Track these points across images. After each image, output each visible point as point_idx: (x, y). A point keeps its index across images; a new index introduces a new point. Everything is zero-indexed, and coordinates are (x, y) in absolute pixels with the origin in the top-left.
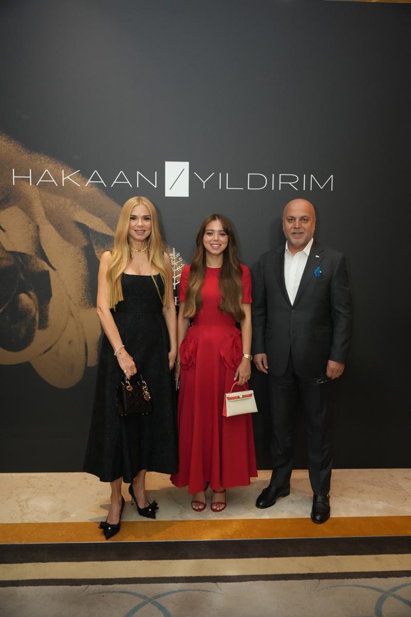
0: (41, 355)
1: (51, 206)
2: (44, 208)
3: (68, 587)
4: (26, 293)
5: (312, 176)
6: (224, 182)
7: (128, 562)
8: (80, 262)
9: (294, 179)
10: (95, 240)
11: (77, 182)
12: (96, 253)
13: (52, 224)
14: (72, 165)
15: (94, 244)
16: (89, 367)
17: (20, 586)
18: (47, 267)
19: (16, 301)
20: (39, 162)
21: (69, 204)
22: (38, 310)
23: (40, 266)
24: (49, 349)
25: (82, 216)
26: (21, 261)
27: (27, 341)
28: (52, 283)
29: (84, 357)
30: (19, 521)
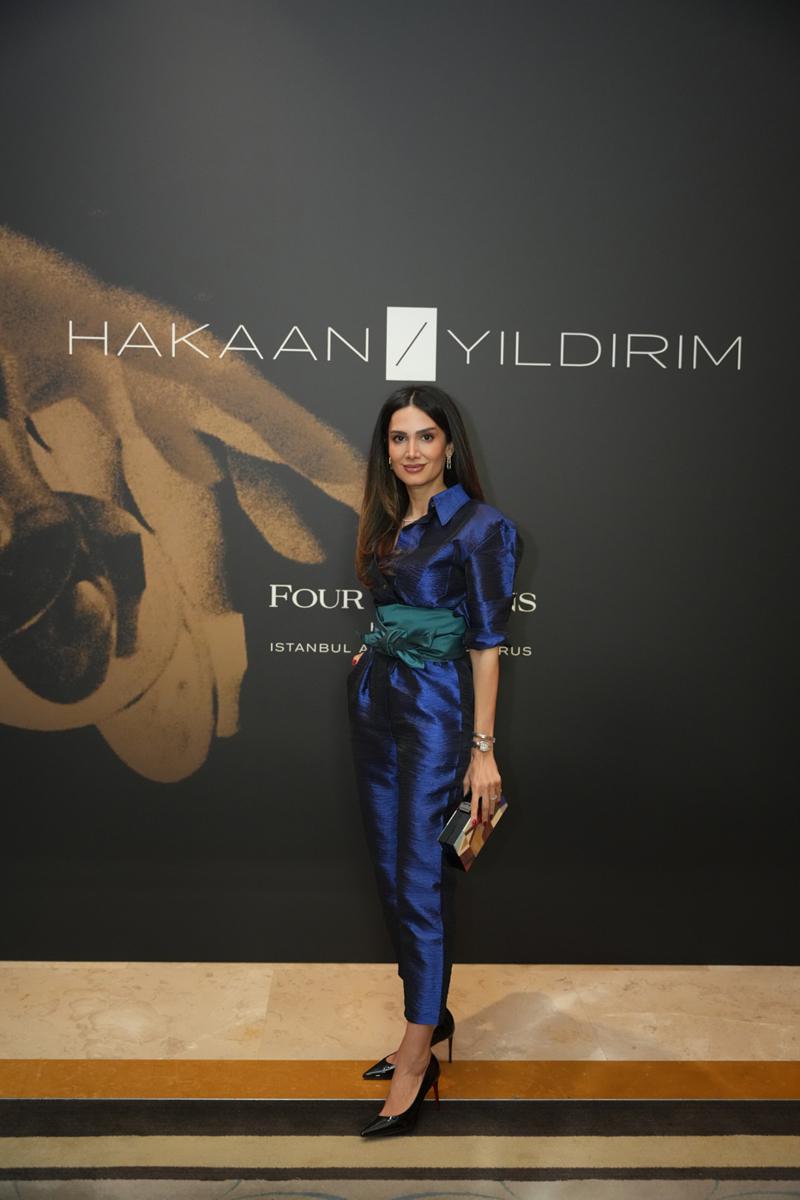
0: (120, 710)
1: (147, 398)
2: (134, 402)
3: (198, 1182)
4: (91, 579)
5: (696, 337)
6: (511, 350)
7: (315, 1137)
8: (206, 516)
9: (659, 344)
10: (237, 470)
11: (203, 349)
12: (239, 498)
13: (148, 436)
14: (193, 313)
15: (235, 478)
16: (222, 739)
17: (99, 1178)
18: (135, 526)
19: (70, 596)
20: (124, 308)
21: (185, 394)
22: (115, 617)
23: (122, 525)
24: (137, 699)
25: (214, 421)
26: (82, 513)
27: (92, 680)
28: (147, 559)
29: (210, 716)
30: (82, 1056)
